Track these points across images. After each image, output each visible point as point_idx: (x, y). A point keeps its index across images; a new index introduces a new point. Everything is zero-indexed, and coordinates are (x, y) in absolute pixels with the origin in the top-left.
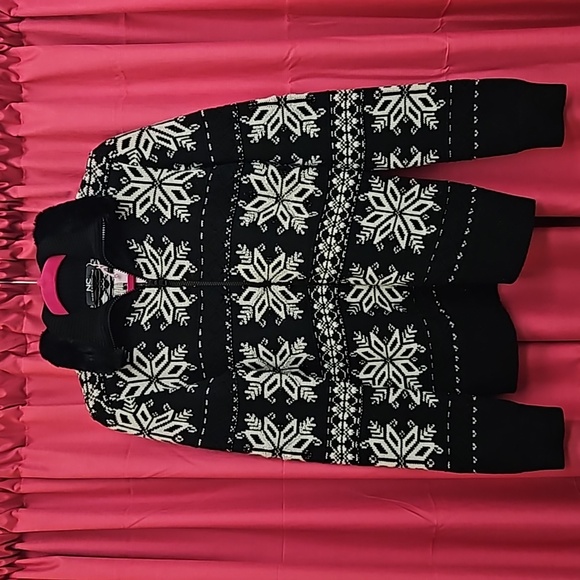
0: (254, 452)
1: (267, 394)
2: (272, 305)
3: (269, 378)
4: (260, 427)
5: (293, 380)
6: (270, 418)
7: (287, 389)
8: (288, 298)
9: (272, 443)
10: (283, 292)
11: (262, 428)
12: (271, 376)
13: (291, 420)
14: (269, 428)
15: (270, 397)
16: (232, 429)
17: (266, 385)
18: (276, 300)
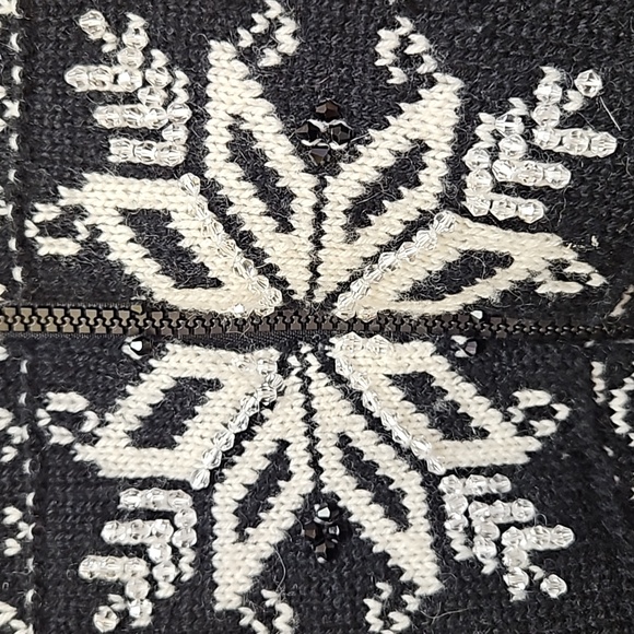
2: (338, 481)
8: (454, 425)
10: (417, 388)
18: (366, 442)
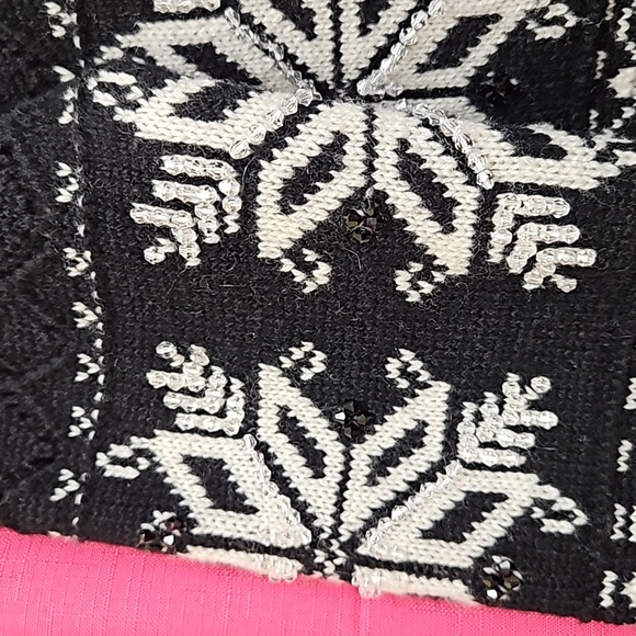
0: (197, 554)
1: (277, 233)
3: (290, 127)
4: (235, 419)
5: (451, 149)
6: (293, 375)
7: (406, 203)
9: (301, 507)
11: (250, 425)
12: (305, 112)
13: (416, 385)
14: (288, 425)
15: (294, 254)
16: (83, 421)
17: (273, 175)
